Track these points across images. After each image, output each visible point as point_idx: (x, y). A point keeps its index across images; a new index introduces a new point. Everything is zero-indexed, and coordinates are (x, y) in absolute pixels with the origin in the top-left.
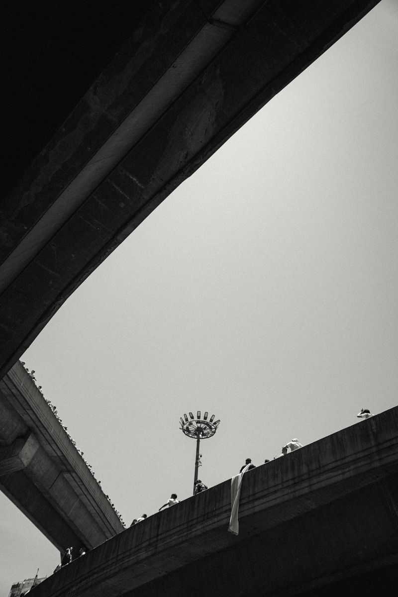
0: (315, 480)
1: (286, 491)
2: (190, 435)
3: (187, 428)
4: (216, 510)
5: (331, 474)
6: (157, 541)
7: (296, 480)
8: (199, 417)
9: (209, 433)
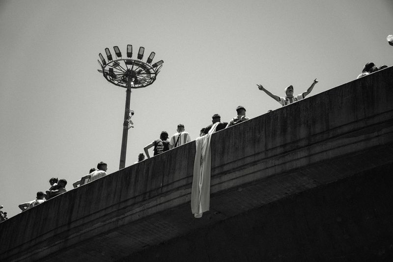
0: (318, 149)
1: (271, 163)
2: (116, 82)
3: (111, 70)
4: (162, 187)
5: (346, 141)
6: (69, 230)
7: (288, 148)
8: (130, 55)
9: (145, 80)
